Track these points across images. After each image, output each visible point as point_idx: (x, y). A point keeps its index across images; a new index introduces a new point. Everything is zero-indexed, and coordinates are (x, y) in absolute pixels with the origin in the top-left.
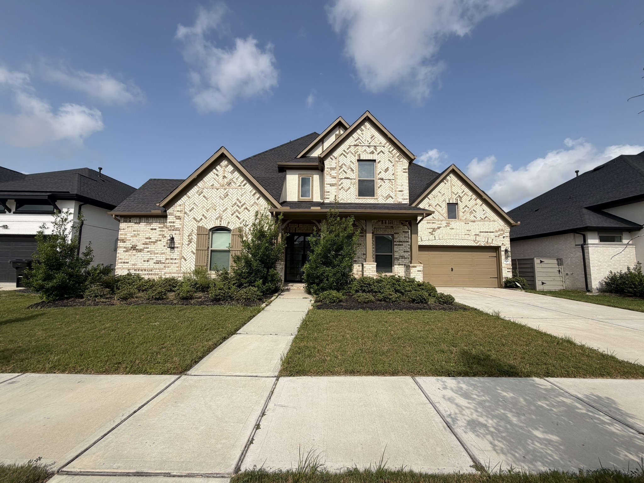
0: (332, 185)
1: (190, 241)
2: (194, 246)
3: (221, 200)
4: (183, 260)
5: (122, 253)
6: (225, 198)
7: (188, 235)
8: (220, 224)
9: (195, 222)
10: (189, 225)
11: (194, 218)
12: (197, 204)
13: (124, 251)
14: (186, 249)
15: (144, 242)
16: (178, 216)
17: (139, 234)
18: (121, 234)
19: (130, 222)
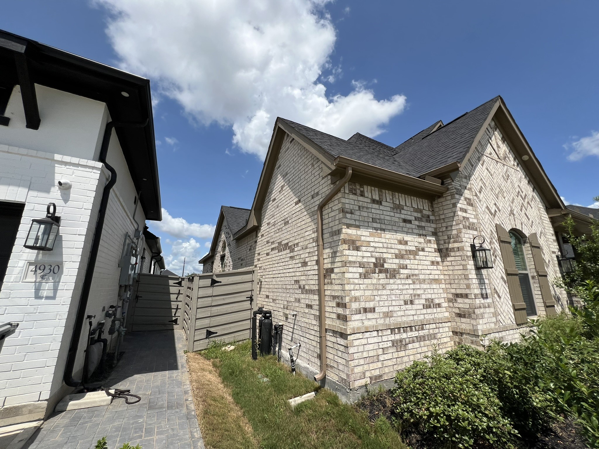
1: (494, 255)
3: (505, 182)
6: (507, 179)
7: (489, 241)
8: (516, 225)
9: (491, 215)
10: (485, 221)
11: (488, 208)
14: (494, 271)
16: (469, 199)
17: (384, 230)
18: (349, 226)
19: (362, 195)
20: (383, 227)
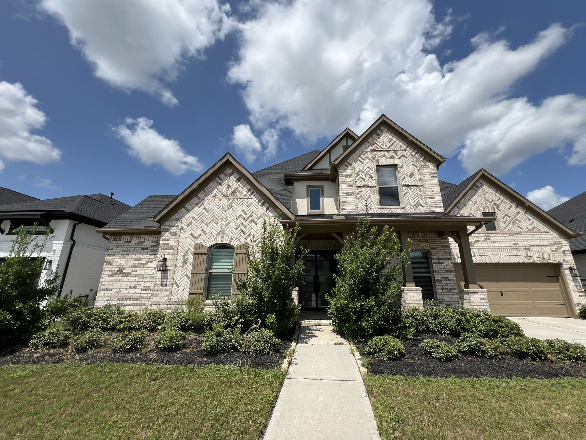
0: (348, 194)
1: (185, 262)
2: (189, 269)
3: (224, 212)
4: (174, 285)
5: (106, 278)
6: (229, 209)
7: (183, 254)
8: (222, 241)
9: (193, 239)
10: (185, 243)
11: (192, 234)
12: (196, 218)
13: (109, 275)
14: (180, 272)
15: (133, 264)
16: (174, 232)
17: (128, 255)
18: (108, 255)
19: (120, 240)
20: (128, 253)
